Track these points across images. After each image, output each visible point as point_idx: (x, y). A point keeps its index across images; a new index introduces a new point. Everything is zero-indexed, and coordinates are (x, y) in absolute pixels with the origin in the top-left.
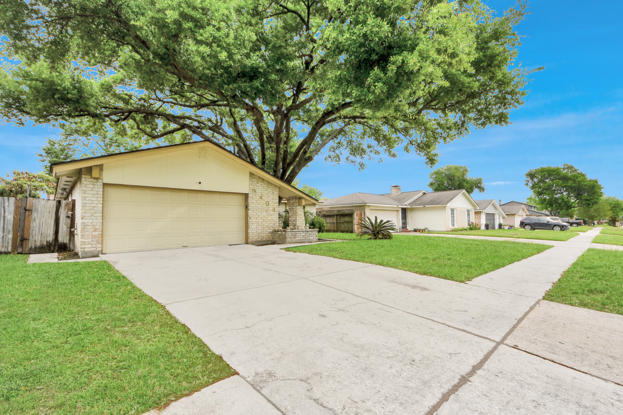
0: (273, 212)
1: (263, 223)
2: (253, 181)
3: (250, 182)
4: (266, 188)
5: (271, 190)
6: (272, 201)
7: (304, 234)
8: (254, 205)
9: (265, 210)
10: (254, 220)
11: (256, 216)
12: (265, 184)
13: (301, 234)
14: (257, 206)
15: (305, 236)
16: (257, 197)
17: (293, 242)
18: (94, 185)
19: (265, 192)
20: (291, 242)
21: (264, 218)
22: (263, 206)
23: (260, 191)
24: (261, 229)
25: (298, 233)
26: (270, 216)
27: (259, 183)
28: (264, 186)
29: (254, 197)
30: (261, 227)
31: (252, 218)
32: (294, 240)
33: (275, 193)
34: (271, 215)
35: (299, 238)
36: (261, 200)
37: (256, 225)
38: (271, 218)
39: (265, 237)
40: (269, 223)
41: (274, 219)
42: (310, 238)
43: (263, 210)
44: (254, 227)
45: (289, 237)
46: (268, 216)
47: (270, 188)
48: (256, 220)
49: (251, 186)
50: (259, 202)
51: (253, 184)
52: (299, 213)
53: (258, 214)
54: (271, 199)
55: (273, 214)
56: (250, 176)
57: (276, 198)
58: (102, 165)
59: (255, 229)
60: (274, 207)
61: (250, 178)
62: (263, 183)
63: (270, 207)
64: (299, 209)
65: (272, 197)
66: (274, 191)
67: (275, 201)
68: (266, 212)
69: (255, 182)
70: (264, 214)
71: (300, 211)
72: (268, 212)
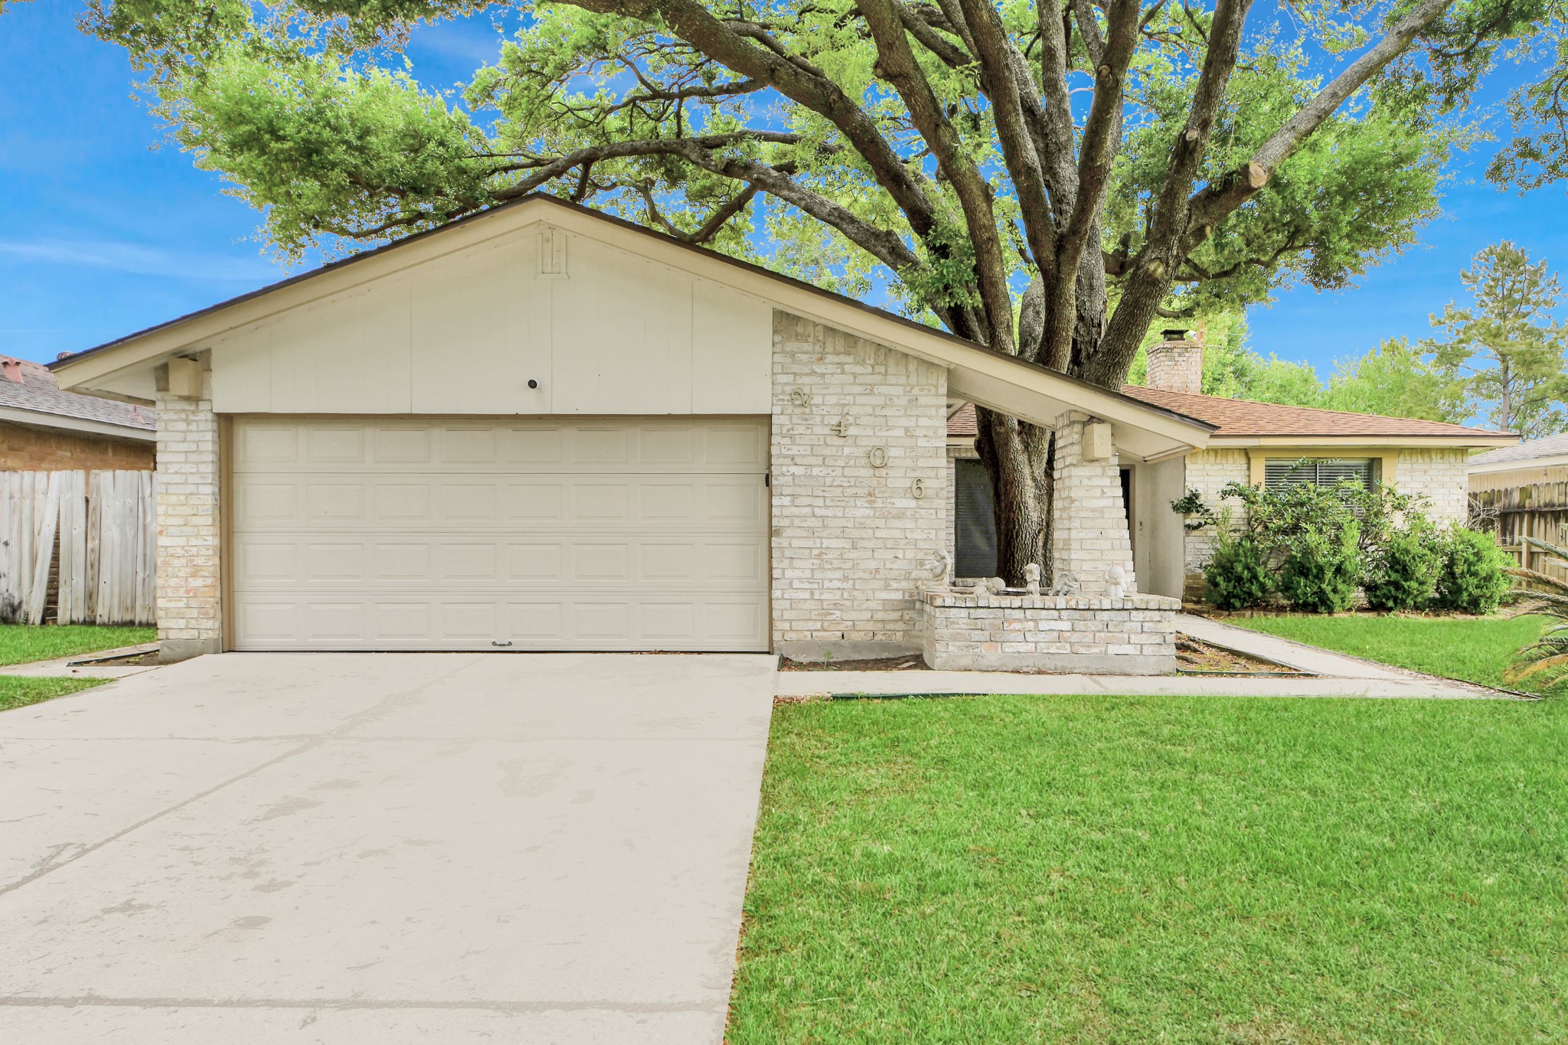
0: (913, 503)
1: (853, 555)
2: (793, 355)
3: (779, 358)
4: (869, 379)
5: (900, 390)
6: (908, 442)
7: (1065, 626)
8: (799, 471)
9: (862, 492)
10: (796, 543)
11: (812, 522)
12: (863, 363)
13: (1043, 626)
14: (816, 471)
15: (1075, 637)
16: (818, 430)
17: (983, 663)
18: (188, 422)
19: (860, 400)
20: (966, 662)
21: (856, 533)
22: (848, 472)
23: (833, 400)
24: (836, 584)
25: (1019, 614)
26: (898, 523)
27: (830, 358)
28: (859, 369)
29: (800, 429)
30: (838, 574)
31: (788, 533)
32: (991, 655)
33: (922, 400)
34: (900, 516)
35: (1023, 647)
36: (838, 441)
37: (808, 564)
38: (897, 534)
39: (860, 626)
40: (890, 554)
41: (918, 535)
42: (1113, 649)
43: (850, 491)
44: (797, 573)
45: (954, 638)
46: (881, 523)
47: (892, 379)
48: (810, 544)
49: (782, 378)
50: (827, 451)
51: (795, 368)
52: (1087, 504)
53: (818, 512)
54: (901, 432)
55: (909, 513)
56: (774, 332)
57: (928, 428)
58: (208, 351)
59: (806, 585)
60: (917, 474)
61: (778, 338)
62: (850, 359)
63: (892, 473)
64: (1086, 482)
65: (904, 422)
66: (916, 391)
67: (922, 442)
68: (870, 502)
69: (805, 357)
70: (859, 513)
71: (1098, 492)
72: (879, 504)
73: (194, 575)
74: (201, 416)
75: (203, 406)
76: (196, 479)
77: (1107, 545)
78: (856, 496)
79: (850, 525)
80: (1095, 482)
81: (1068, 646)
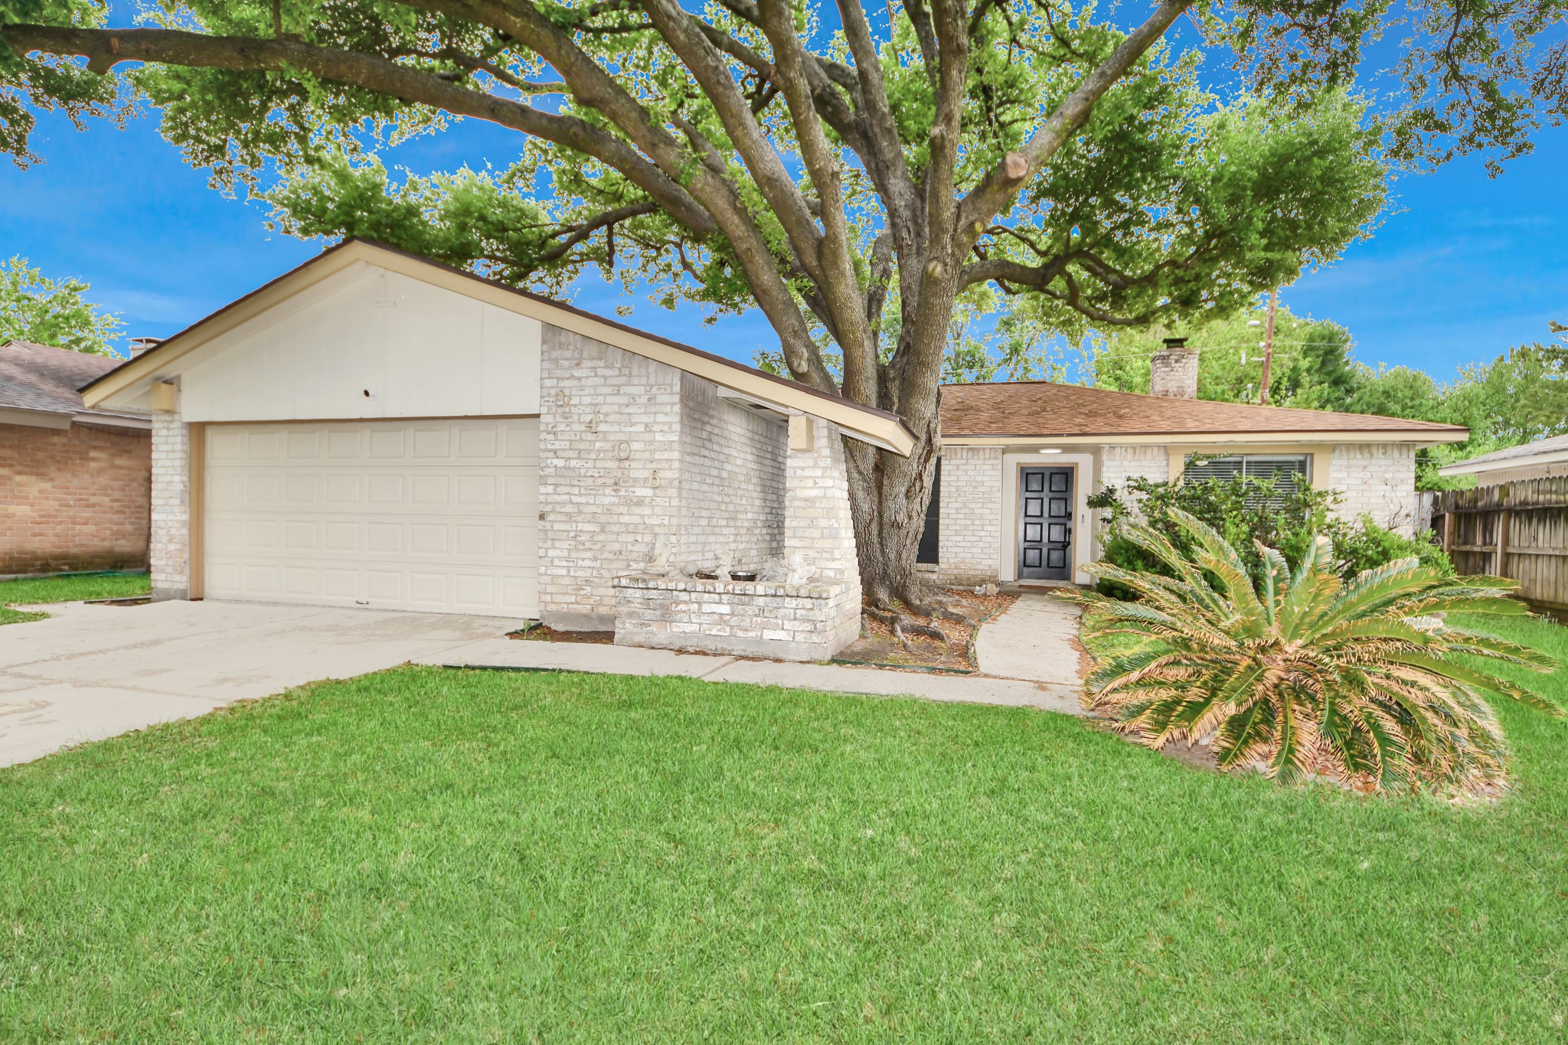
0: (649, 492)
1: (601, 537)
2: (556, 360)
3: (546, 365)
4: (617, 381)
5: (641, 390)
6: (648, 437)
7: (725, 609)
8: (560, 463)
9: (610, 482)
10: (557, 526)
11: (569, 508)
12: (610, 366)
13: (706, 608)
14: (573, 463)
15: (734, 621)
16: (576, 427)
17: (655, 641)
19: (609, 399)
20: (639, 639)
21: (603, 519)
22: (599, 464)
23: (587, 400)
24: (587, 563)
25: (684, 596)
26: (638, 510)
27: (586, 363)
28: (608, 372)
29: (561, 427)
30: (589, 554)
31: (551, 517)
32: (661, 634)
33: (660, 399)
34: (640, 503)
35: (688, 628)
36: (590, 437)
37: (565, 545)
38: (636, 519)
39: (606, 601)
40: (630, 538)
41: (654, 521)
42: (768, 634)
43: (600, 481)
44: (558, 553)
45: (631, 615)
46: (624, 509)
47: (636, 381)
48: (567, 527)
49: (548, 383)
50: (582, 446)
51: (558, 373)
53: (575, 499)
54: (640, 428)
55: (647, 501)
56: (544, 342)
57: (664, 423)
58: (178, 377)
59: (564, 564)
60: (654, 466)
61: (546, 348)
62: (601, 364)
63: (634, 465)
64: (799, 473)
65: (645, 419)
66: (654, 390)
67: (659, 437)
68: (616, 491)
69: (565, 363)
70: (607, 500)
71: (810, 483)
72: (622, 493)
73: (170, 541)
74: (176, 425)
75: (177, 417)
76: (171, 471)
77: (817, 533)
78: (604, 485)
79: (599, 511)
80: (808, 473)
81: (728, 629)
